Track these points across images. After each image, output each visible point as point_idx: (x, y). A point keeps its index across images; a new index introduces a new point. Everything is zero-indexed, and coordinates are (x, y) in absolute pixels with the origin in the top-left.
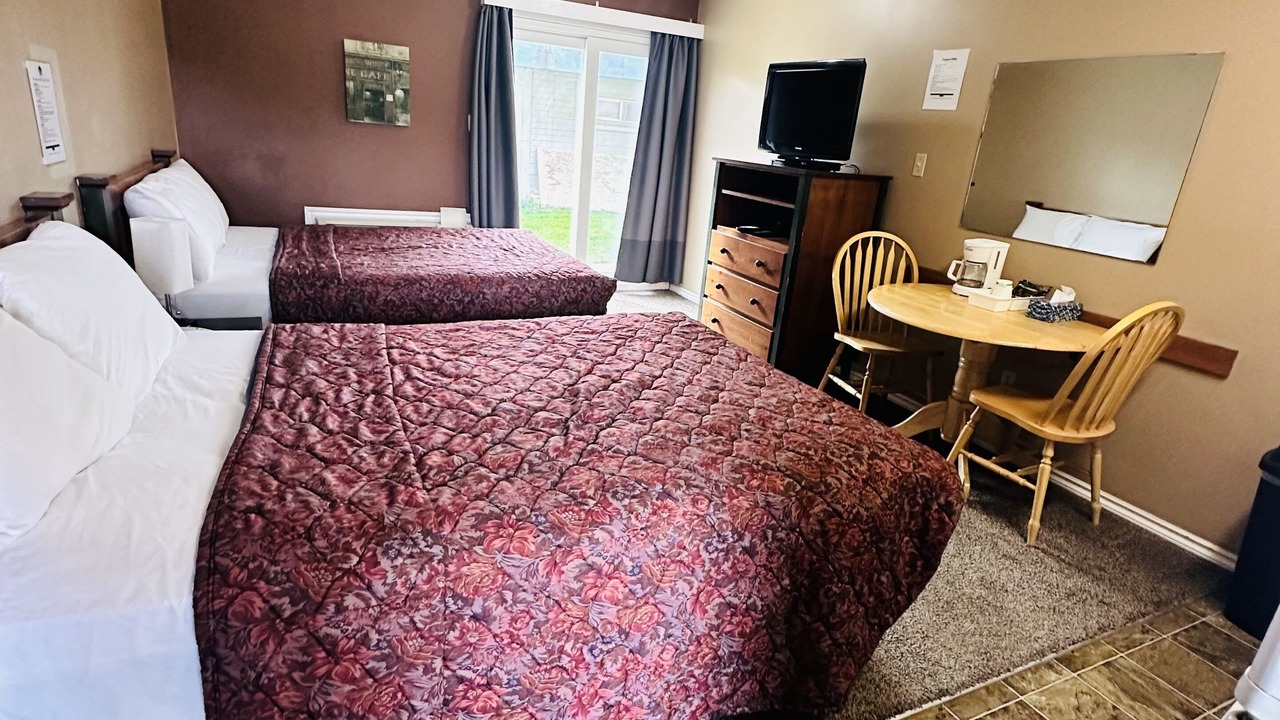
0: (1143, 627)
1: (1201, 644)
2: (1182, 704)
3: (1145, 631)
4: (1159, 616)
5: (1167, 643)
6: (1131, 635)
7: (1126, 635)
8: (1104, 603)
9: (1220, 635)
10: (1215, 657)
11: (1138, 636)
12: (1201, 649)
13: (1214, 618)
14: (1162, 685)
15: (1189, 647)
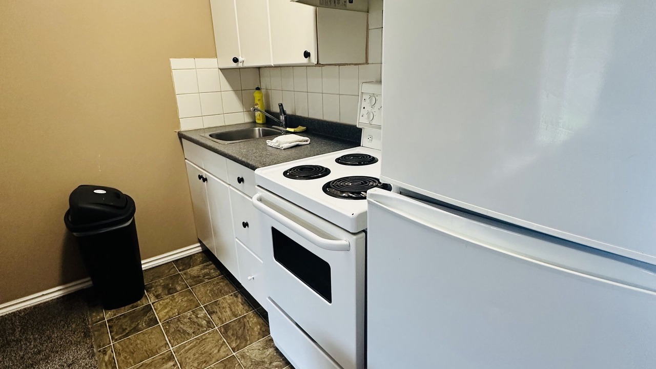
0: (100, 351)
1: (124, 330)
2: (163, 359)
3: (105, 352)
4: (95, 339)
5: (118, 345)
6: (104, 361)
7: (104, 364)
8: (71, 364)
9: (120, 319)
10: (135, 328)
11: (107, 358)
12: (127, 331)
13: (108, 315)
14: (148, 362)
15: (125, 336)
